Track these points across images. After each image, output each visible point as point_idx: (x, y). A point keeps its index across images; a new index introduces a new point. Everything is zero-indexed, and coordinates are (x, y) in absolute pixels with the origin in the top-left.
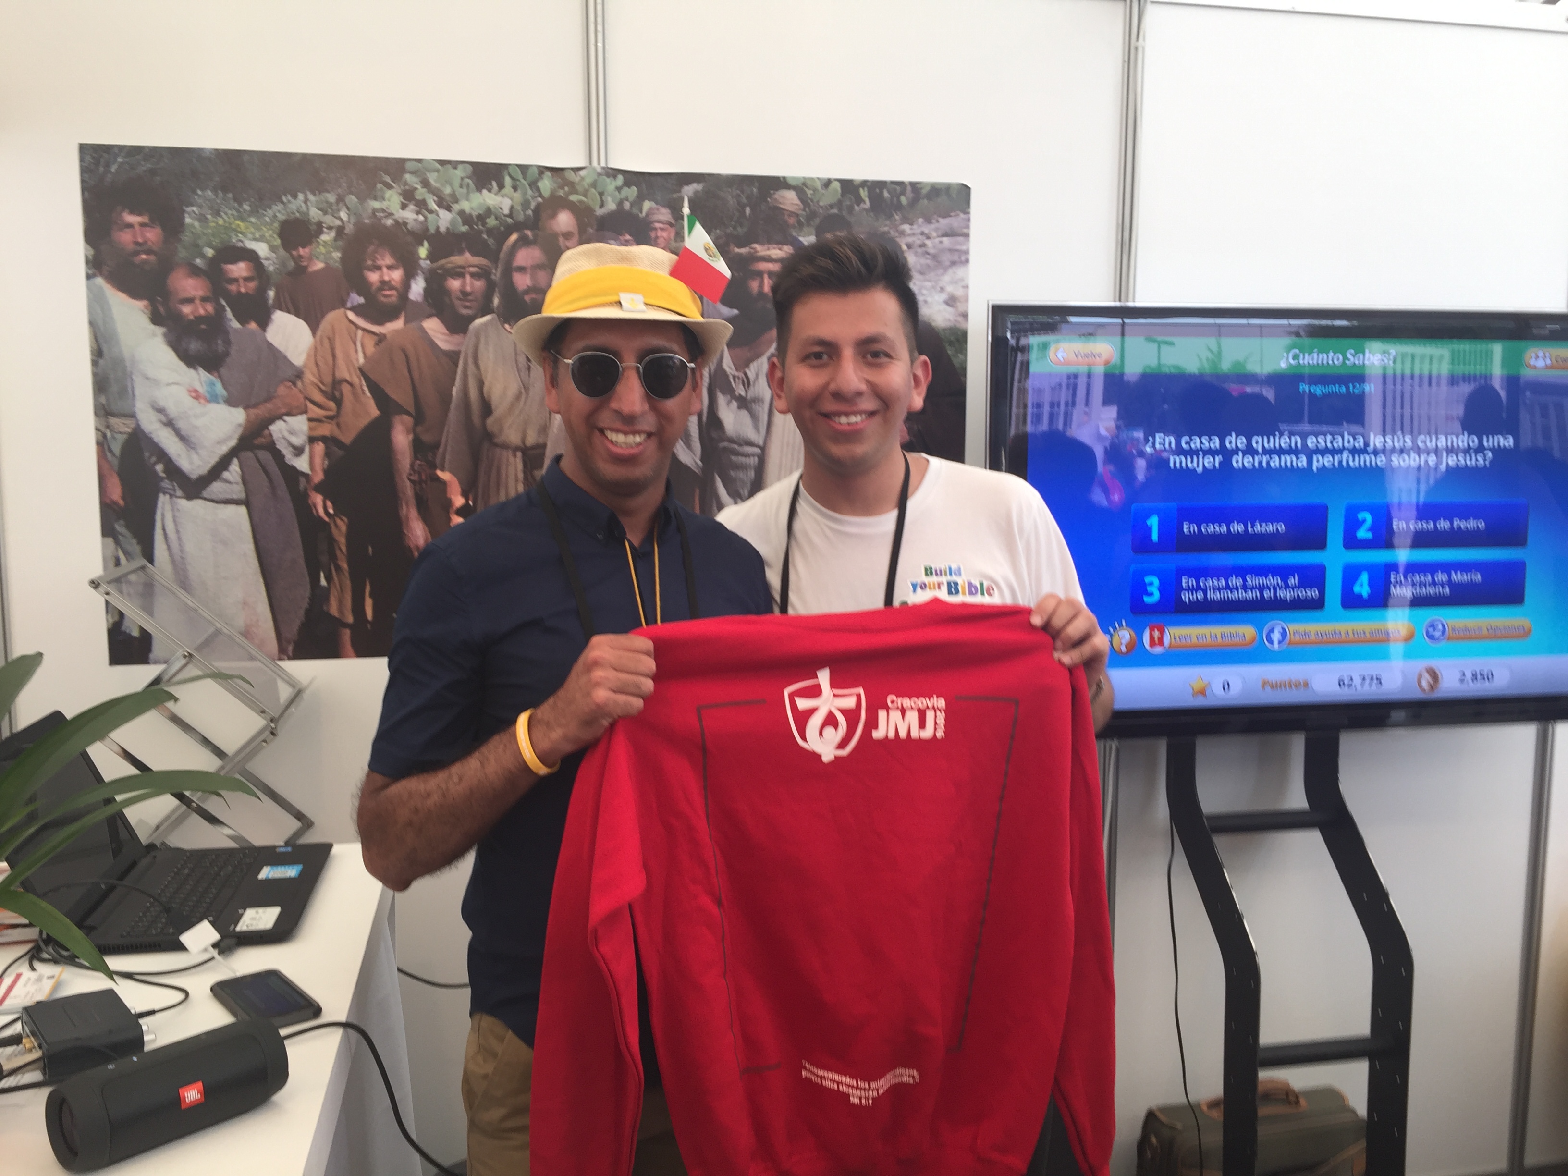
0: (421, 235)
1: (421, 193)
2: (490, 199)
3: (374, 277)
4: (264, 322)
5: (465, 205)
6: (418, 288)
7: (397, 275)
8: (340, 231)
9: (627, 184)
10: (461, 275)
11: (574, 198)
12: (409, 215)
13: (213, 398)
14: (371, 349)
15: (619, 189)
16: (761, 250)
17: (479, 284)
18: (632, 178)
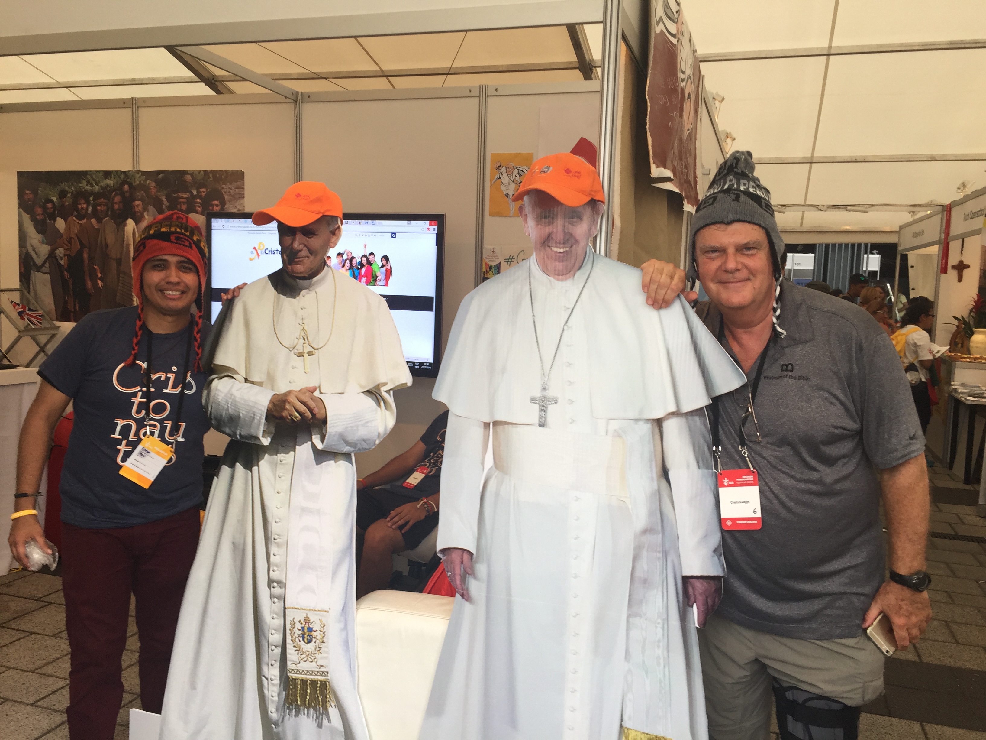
0: (92, 193)
1: (91, 181)
2: (108, 182)
3: (80, 206)
4: (55, 220)
5: (102, 184)
6: (90, 209)
7: (85, 206)
8: (72, 193)
9: (142, 175)
10: (100, 205)
11: (128, 180)
12: (88, 188)
13: (43, 243)
14: (78, 228)
15: (140, 177)
16: (181, 195)
17: (105, 208)
18: (144, 173)
